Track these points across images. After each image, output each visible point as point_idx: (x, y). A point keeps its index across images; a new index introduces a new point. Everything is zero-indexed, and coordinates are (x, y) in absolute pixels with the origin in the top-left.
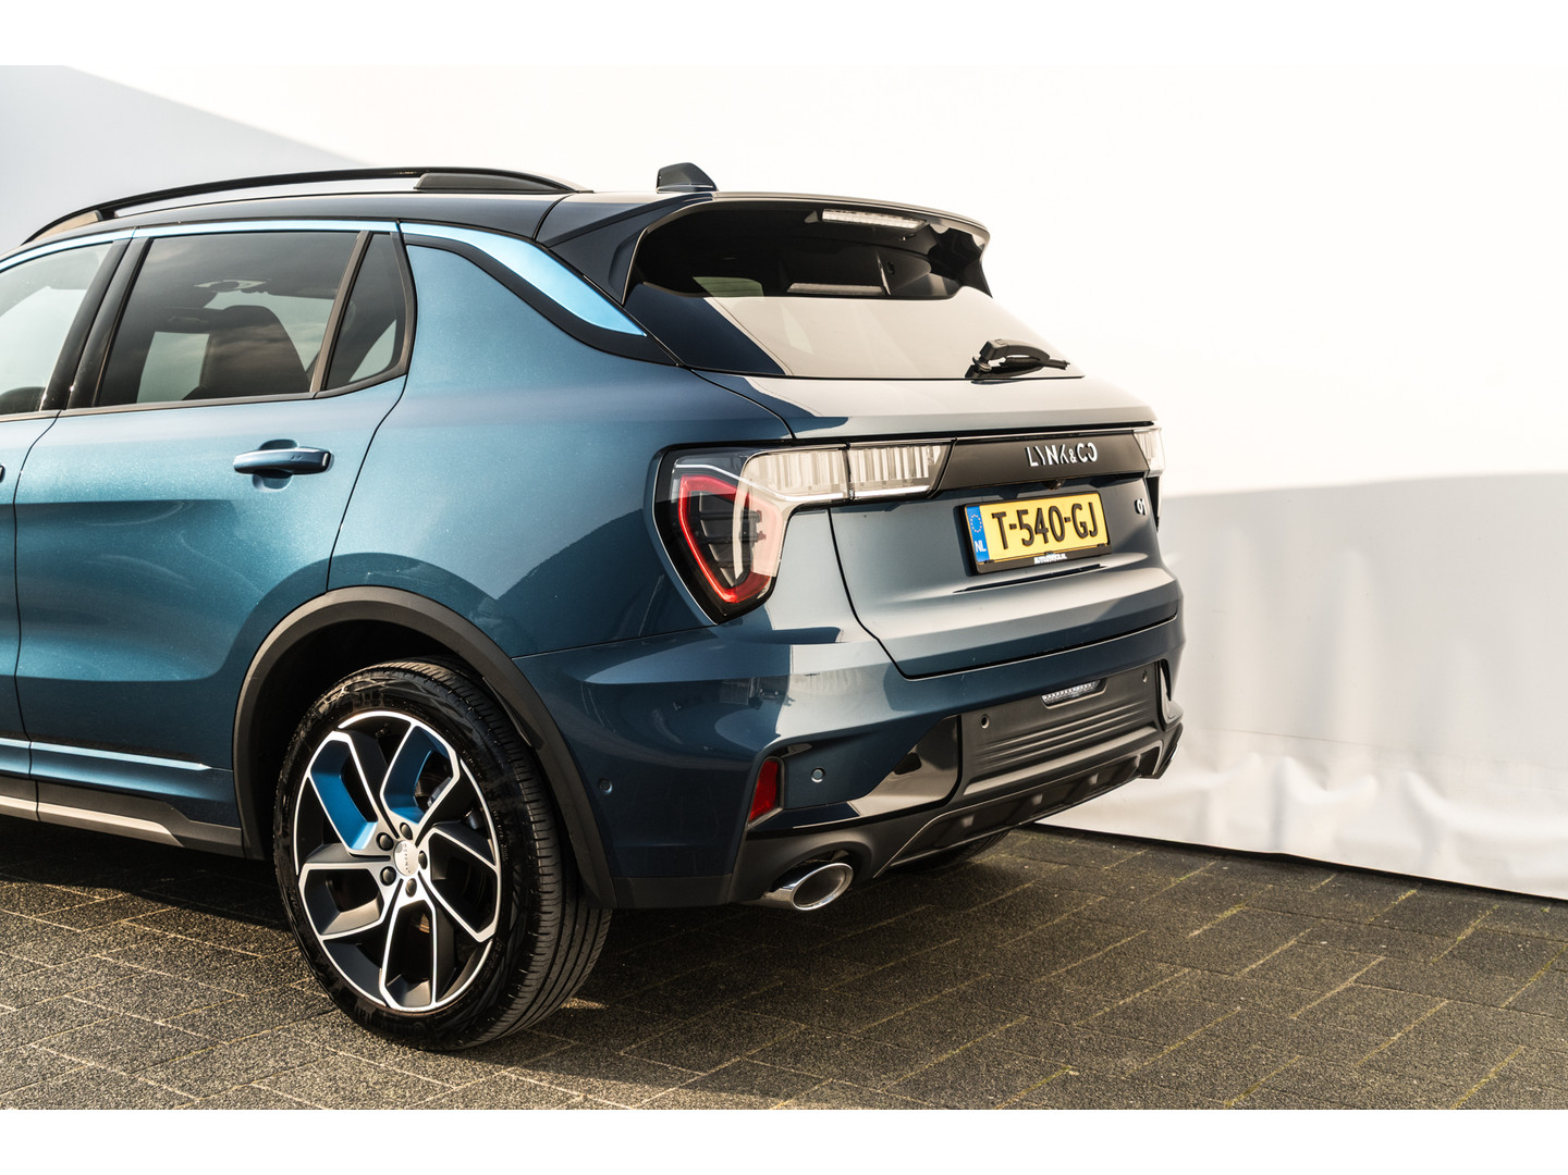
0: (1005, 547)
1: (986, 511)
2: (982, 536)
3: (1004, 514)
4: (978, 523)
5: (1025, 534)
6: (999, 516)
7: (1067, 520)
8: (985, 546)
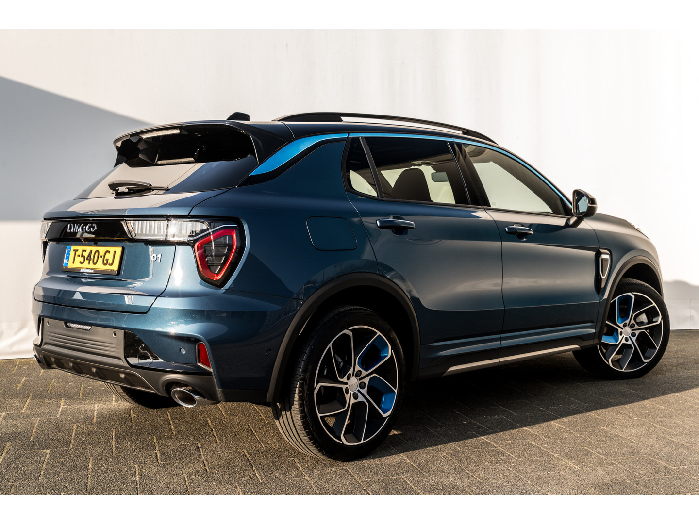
0: (73, 263)
1: (73, 248)
2: (68, 258)
3: (78, 250)
4: (69, 253)
5: (82, 259)
6: (76, 251)
7: (101, 257)
8: (68, 262)
